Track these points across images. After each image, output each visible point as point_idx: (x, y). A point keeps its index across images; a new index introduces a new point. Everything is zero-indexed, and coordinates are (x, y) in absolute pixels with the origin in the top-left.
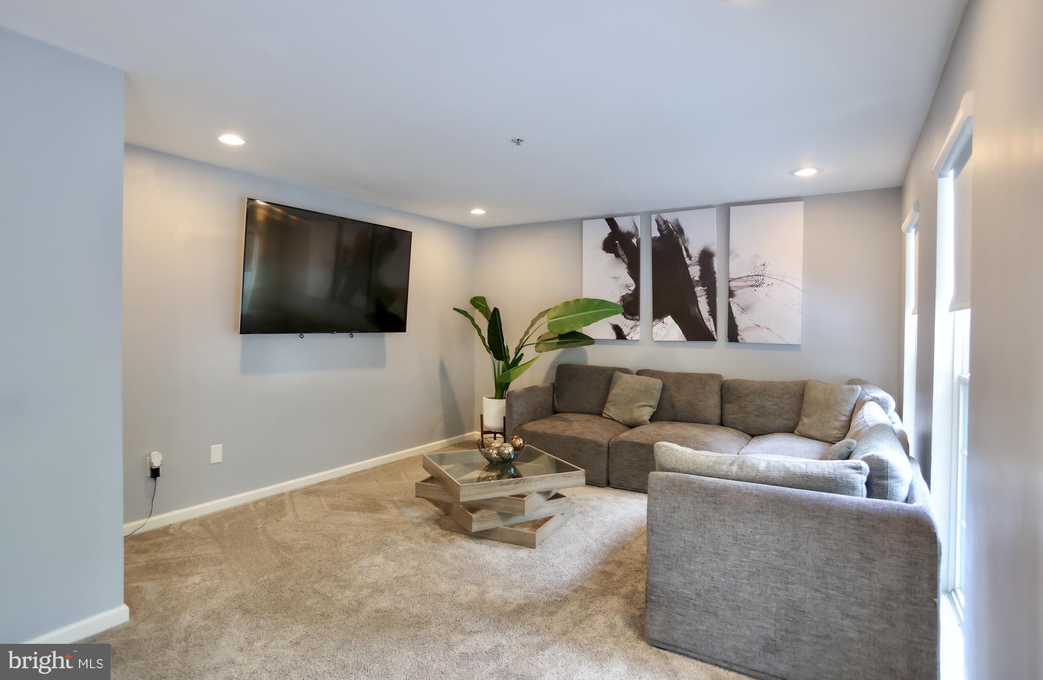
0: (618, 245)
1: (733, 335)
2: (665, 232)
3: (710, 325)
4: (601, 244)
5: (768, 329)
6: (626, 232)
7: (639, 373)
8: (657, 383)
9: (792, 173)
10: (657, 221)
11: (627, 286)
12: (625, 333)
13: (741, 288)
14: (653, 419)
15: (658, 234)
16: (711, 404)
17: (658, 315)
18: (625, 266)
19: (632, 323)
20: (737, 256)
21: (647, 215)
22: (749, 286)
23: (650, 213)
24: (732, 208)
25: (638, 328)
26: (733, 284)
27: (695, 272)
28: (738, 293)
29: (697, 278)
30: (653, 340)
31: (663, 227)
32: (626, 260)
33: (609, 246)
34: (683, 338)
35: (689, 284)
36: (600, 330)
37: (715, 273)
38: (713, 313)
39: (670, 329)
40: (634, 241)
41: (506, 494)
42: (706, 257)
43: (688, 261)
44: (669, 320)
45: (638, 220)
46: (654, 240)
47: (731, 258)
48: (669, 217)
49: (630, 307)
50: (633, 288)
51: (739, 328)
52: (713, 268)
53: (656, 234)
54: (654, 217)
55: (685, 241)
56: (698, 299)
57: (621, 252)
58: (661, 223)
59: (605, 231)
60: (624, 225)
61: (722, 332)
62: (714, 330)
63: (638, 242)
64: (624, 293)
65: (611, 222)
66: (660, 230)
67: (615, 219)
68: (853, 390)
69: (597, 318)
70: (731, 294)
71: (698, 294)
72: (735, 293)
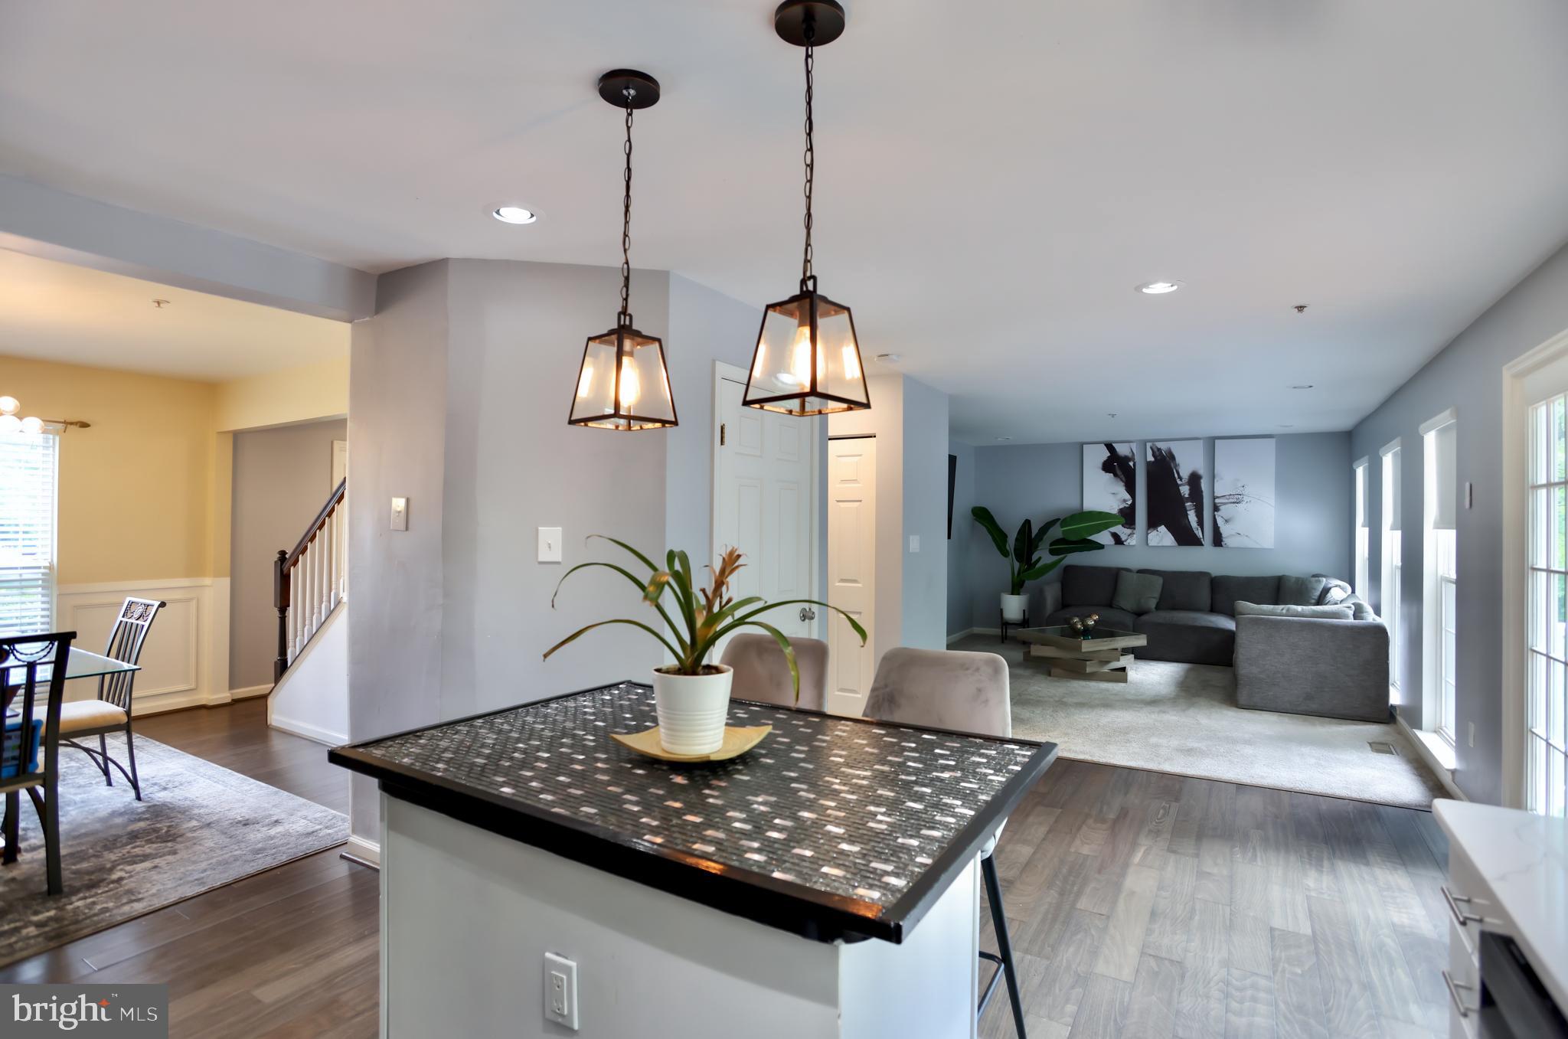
0: (1117, 467)
1: (1218, 540)
2: (1158, 458)
3: (1199, 533)
4: (1100, 465)
5: (1247, 536)
6: (1123, 456)
7: (1140, 571)
8: (1160, 581)
10: (1151, 448)
11: (1125, 501)
12: (1123, 539)
13: (1225, 504)
14: (1158, 608)
15: (1153, 459)
16: (1204, 595)
17: (1152, 524)
18: (1123, 484)
19: (1129, 531)
20: (1222, 479)
21: (1143, 443)
22: (1231, 503)
23: (1145, 443)
24: (1216, 441)
25: (1135, 536)
26: (1217, 501)
27: (1185, 490)
28: (1222, 508)
29: (1187, 496)
30: (1147, 544)
31: (1157, 453)
32: (1124, 479)
33: (1107, 467)
34: (1175, 543)
35: (1181, 500)
36: (1104, 538)
37: (1202, 492)
38: (1201, 523)
39: (1163, 536)
40: (1131, 464)
41: (1105, 648)
42: (1195, 479)
43: (1179, 482)
44: (1162, 529)
45: (1134, 446)
46: (1149, 464)
47: (1215, 480)
48: (1163, 446)
49: (1127, 516)
50: (1130, 502)
51: (1223, 536)
52: (1200, 488)
53: (1151, 458)
54: (1149, 445)
55: (1176, 465)
56: (1188, 512)
57: (1119, 472)
58: (1156, 450)
59: (1106, 454)
60: (1122, 450)
61: (1207, 537)
62: (1201, 537)
63: (1134, 465)
64: (1121, 507)
65: (1110, 446)
66: (1154, 455)
67: (1113, 444)
68: (1320, 581)
69: (1106, 526)
70: (1216, 508)
71: (1188, 509)
72: (1221, 508)
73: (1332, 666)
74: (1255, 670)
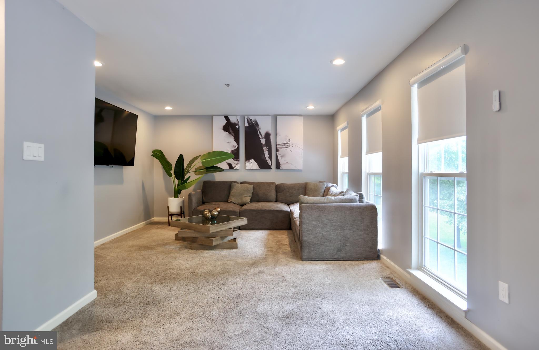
0: (230, 128)
1: (278, 166)
2: (251, 124)
3: (269, 162)
4: (222, 128)
5: (291, 164)
6: (233, 123)
7: (242, 183)
8: (251, 187)
9: (306, 107)
10: (247, 119)
11: (234, 146)
12: (233, 166)
13: (281, 148)
14: (251, 201)
15: (248, 125)
16: (273, 194)
17: (248, 158)
18: (233, 137)
19: (236, 162)
20: (280, 135)
21: (243, 117)
22: (284, 147)
24: (277, 117)
25: (239, 164)
26: (278, 146)
27: (263, 141)
28: (280, 150)
29: (264, 144)
30: (246, 169)
31: (250, 122)
32: (234, 135)
33: (225, 128)
34: (259, 168)
35: (261, 146)
36: (223, 165)
37: (271, 142)
38: (270, 158)
39: (252, 164)
40: (237, 127)
42: (267, 135)
43: (260, 137)
44: (252, 160)
45: (239, 118)
46: (246, 127)
47: (277, 136)
48: (253, 118)
49: (236, 155)
50: (237, 147)
51: (281, 164)
52: (270, 140)
53: (247, 124)
54: (246, 118)
55: (259, 128)
56: (265, 152)
57: (231, 131)
58: (249, 120)
59: (224, 122)
60: (233, 120)
61: (273, 166)
62: (271, 164)
63: (239, 128)
64: (233, 149)
65: (227, 118)
66: (248, 123)
67: (228, 117)
68: (324, 184)
69: (224, 160)
70: (277, 150)
71: (264, 150)
72: (279, 150)
73: (351, 230)
74: (311, 237)
